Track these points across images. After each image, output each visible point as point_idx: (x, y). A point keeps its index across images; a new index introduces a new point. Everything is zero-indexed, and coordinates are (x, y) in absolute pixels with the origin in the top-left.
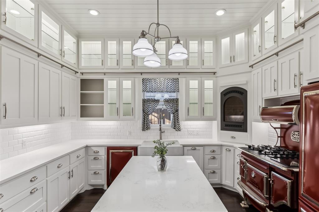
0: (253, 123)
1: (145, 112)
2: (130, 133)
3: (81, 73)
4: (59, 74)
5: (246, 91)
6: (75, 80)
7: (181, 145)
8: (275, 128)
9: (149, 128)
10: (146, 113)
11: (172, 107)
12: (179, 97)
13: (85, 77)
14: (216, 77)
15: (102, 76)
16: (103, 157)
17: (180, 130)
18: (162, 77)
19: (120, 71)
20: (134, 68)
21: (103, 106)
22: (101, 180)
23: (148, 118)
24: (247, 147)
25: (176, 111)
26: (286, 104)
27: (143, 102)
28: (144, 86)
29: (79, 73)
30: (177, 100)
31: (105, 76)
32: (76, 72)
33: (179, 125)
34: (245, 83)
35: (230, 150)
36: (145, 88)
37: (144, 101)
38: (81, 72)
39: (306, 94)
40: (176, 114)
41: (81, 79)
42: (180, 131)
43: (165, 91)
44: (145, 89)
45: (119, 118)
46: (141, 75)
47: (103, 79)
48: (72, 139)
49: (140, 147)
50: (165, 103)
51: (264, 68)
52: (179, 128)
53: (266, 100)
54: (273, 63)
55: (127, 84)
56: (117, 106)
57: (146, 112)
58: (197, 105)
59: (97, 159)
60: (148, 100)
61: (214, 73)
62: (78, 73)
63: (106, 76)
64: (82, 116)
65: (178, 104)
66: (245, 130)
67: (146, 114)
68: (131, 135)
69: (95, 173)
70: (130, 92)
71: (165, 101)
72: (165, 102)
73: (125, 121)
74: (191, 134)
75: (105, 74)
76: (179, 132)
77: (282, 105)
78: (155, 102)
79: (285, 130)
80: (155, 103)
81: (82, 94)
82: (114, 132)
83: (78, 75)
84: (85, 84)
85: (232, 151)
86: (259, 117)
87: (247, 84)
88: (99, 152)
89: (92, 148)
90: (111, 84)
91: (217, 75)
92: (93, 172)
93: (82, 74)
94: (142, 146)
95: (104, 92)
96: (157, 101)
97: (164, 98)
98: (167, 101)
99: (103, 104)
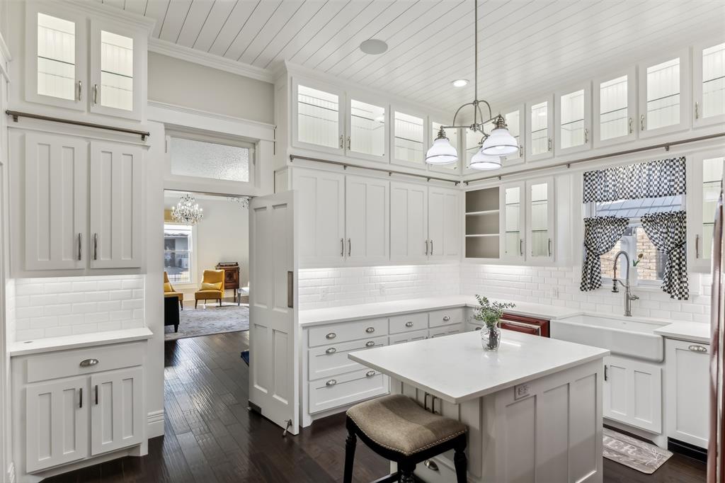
1: (589, 249)
2: (557, 294)
3: (464, 182)
4: (423, 192)
6: (454, 195)
7: (659, 333)
9: (597, 286)
10: (592, 251)
11: (666, 235)
12: (688, 207)
13: (473, 187)
15: (497, 183)
17: (686, 296)
19: (527, 166)
20: (554, 155)
21: (498, 237)
23: (595, 261)
25: (677, 245)
27: (586, 226)
28: (586, 188)
29: (462, 182)
30: (681, 216)
31: (501, 181)
32: (457, 182)
33: (685, 285)
36: (588, 193)
37: (590, 223)
38: (465, 180)
40: (675, 253)
41: (467, 193)
42: (686, 299)
43: (642, 195)
44: (588, 195)
45: (525, 260)
47: (497, 188)
48: (460, 294)
50: (645, 225)
52: (686, 290)
56: (521, 236)
57: (592, 249)
60: (600, 221)
62: (460, 182)
63: (505, 181)
64: (468, 255)
65: (683, 228)
67: (591, 253)
68: (558, 296)
70: (545, 207)
71: (644, 220)
72: (644, 222)
73: (547, 268)
75: (500, 177)
76: (683, 303)
78: (616, 225)
80: (616, 228)
81: (468, 218)
83: (462, 185)
84: (473, 200)
90: (511, 194)
93: (467, 182)
95: (500, 210)
96: (623, 221)
97: (642, 213)
98: (651, 221)
99: (498, 233)
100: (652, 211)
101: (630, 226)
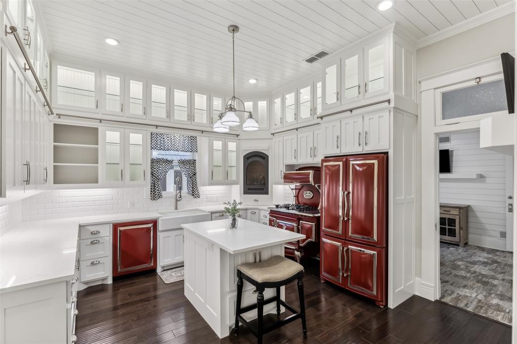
0: (274, 186)
1: (154, 176)
2: (133, 205)
3: (57, 114)
5: (268, 156)
7: (209, 212)
8: (292, 189)
9: (161, 196)
11: (188, 170)
12: (197, 158)
14: (239, 140)
15: (96, 124)
16: (107, 238)
18: (176, 133)
20: (147, 118)
21: (97, 167)
22: (104, 271)
24: (275, 206)
25: (194, 174)
26: (300, 169)
27: (151, 163)
28: (153, 141)
29: (55, 114)
30: (194, 161)
31: (101, 124)
33: (198, 191)
34: (267, 148)
35: (255, 213)
37: (153, 161)
39: (325, 164)
40: (193, 178)
41: (55, 124)
42: (199, 197)
44: (154, 146)
45: (124, 184)
46: (157, 128)
47: (98, 128)
49: (162, 220)
50: (180, 164)
51: (285, 138)
52: (198, 194)
53: (287, 166)
54: (293, 136)
55: (136, 138)
56: (121, 167)
57: (156, 176)
58: (221, 168)
59: (96, 243)
60: (158, 161)
61: (237, 135)
62: (53, 114)
63: (104, 125)
64: (56, 182)
65: (195, 167)
66: (267, 193)
67: (156, 179)
69: (92, 264)
71: (179, 162)
74: (210, 200)
75: (101, 121)
76: (197, 200)
77: (296, 170)
78: (167, 164)
79: (298, 190)
81: (55, 147)
82: (107, 205)
83: (53, 117)
85: (257, 213)
86: (283, 180)
87: (268, 150)
88: (99, 232)
89: (88, 227)
90: (111, 136)
91: (240, 137)
92: (89, 263)
93: (59, 116)
94: (163, 218)
95: (100, 146)
96: (171, 162)
97: (179, 158)
98: (183, 162)
99: (98, 163)
100: (183, 158)
101: (173, 164)
